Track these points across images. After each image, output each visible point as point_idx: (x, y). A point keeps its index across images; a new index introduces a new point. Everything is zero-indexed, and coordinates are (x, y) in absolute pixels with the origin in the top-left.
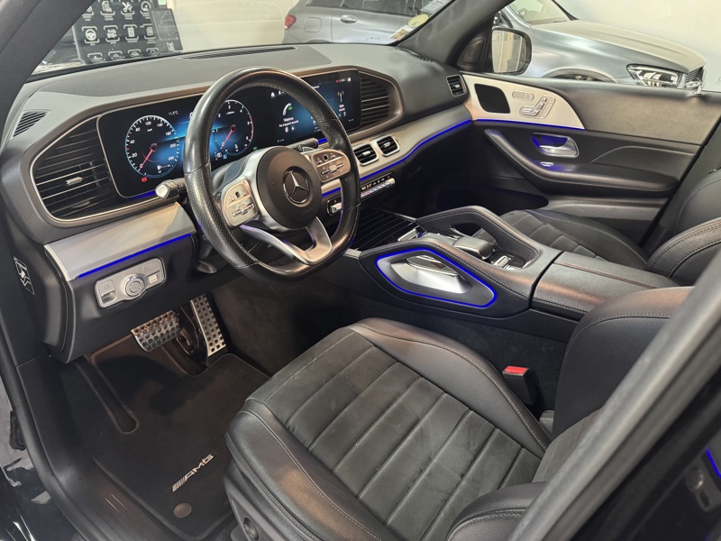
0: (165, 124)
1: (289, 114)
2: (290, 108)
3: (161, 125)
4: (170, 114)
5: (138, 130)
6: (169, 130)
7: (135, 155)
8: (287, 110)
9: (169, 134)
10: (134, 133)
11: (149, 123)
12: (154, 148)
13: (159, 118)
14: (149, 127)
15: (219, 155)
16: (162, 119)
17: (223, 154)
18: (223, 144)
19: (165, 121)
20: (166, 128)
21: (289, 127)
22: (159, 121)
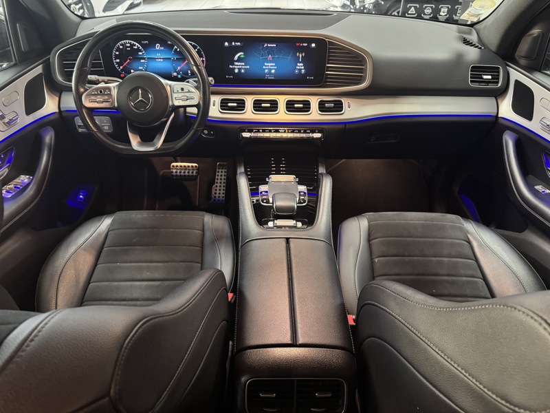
0: (138, 48)
1: (240, 60)
2: (242, 56)
3: (136, 47)
4: (143, 42)
5: (121, 47)
6: (141, 51)
7: (118, 61)
8: (239, 57)
9: (140, 53)
10: (118, 49)
11: (129, 45)
12: (130, 59)
13: (135, 43)
14: (128, 47)
15: (175, 74)
16: (137, 44)
17: (178, 74)
18: (179, 68)
19: (139, 46)
20: (138, 50)
21: (239, 69)
22: (135, 45)
